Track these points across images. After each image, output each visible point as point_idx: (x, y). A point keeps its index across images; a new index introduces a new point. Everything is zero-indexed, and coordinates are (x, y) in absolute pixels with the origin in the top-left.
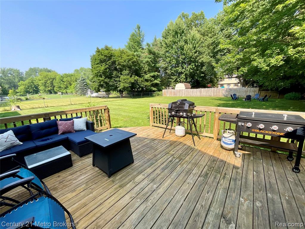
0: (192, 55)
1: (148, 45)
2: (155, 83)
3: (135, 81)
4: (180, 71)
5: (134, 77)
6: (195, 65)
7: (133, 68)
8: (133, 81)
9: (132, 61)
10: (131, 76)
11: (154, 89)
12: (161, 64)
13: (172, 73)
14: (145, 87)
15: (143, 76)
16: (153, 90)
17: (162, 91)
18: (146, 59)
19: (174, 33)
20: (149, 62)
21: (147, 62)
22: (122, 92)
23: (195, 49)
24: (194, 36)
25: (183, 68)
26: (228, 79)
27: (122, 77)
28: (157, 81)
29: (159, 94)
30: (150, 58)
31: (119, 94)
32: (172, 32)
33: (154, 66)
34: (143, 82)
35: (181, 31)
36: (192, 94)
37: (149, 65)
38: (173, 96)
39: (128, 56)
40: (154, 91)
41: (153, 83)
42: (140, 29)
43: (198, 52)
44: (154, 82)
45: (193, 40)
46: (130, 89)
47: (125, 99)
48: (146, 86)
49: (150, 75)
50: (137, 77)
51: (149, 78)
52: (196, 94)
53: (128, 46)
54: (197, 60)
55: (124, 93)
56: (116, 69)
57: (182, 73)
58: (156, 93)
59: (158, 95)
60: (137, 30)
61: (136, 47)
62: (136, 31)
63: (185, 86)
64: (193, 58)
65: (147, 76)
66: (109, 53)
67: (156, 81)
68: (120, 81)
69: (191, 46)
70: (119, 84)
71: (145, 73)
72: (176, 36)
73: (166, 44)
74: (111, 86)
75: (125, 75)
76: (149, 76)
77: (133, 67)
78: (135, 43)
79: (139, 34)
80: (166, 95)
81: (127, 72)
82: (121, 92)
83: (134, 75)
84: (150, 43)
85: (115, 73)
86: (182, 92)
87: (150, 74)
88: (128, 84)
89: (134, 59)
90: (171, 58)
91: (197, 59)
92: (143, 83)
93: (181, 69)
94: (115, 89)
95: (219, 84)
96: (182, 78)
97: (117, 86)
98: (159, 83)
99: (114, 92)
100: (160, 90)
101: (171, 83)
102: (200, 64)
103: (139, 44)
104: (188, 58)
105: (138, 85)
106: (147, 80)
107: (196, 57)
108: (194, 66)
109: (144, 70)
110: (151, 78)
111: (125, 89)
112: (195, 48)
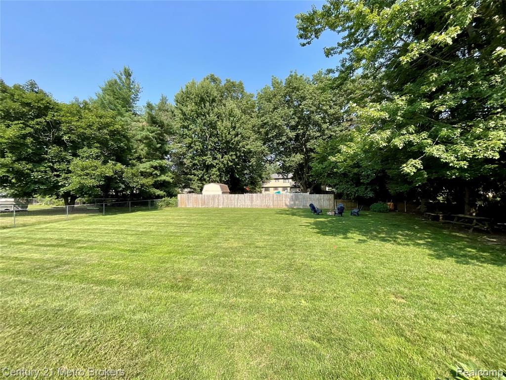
0: (232, 139)
1: (150, 106)
2: (161, 181)
3: (116, 173)
4: (210, 163)
5: (115, 165)
6: (236, 155)
7: (112, 145)
8: (110, 173)
9: (111, 128)
10: (105, 162)
11: (159, 192)
12: (174, 146)
13: (194, 165)
14: (142, 187)
15: (133, 165)
16: (156, 194)
17: (176, 196)
18: (144, 133)
19: (198, 100)
20: (150, 138)
21: (147, 138)
22: (74, 198)
23: (234, 130)
24: (231, 109)
25: (215, 158)
26: (282, 180)
27: (76, 161)
28: (167, 178)
29: (169, 203)
30: (152, 132)
31: (61, 203)
32: (195, 97)
33: (161, 147)
34: (136, 176)
35: (211, 99)
36: (237, 203)
37: (149, 145)
38: (200, 207)
39: (101, 117)
40: (159, 197)
41: (158, 181)
42: (131, 78)
43: (240, 136)
44: (159, 179)
45: (230, 115)
46: (99, 191)
47: (81, 218)
48: (142, 185)
49: (150, 164)
50: (119, 167)
51: (148, 171)
52: (244, 204)
53: (100, 102)
54: (239, 147)
55: (77, 200)
56: (58, 141)
57: (212, 166)
58: (164, 200)
59: (168, 205)
60: (124, 77)
61: (119, 108)
62: (120, 78)
63: (222, 188)
64: (233, 144)
65: (145, 166)
66: (42, 100)
67: (163, 178)
68: (69, 172)
69: (229, 125)
70: (66, 179)
71: (139, 159)
72: (203, 105)
73: (184, 114)
74: (35, 183)
75: (87, 158)
76: (148, 165)
77: (111, 143)
78: (117, 99)
79: (129, 84)
80: (186, 205)
81: (95, 151)
82: (69, 197)
83: (112, 160)
84: (154, 105)
85: (53, 150)
86: (218, 200)
87: (151, 162)
88: (95, 179)
89: (117, 126)
90: (192, 139)
91: (239, 145)
92: (135, 179)
93: (211, 159)
94: (52, 189)
95: (263, 187)
96: (213, 175)
97: (58, 182)
98: (171, 181)
99: (47, 198)
100: (171, 195)
101: (192, 182)
102: (243, 154)
103: (127, 103)
104: (224, 143)
105: (123, 183)
106: (144, 174)
107: (237, 143)
108: (234, 157)
109: (136, 152)
110: (154, 171)
111: (82, 191)
112: (234, 128)
